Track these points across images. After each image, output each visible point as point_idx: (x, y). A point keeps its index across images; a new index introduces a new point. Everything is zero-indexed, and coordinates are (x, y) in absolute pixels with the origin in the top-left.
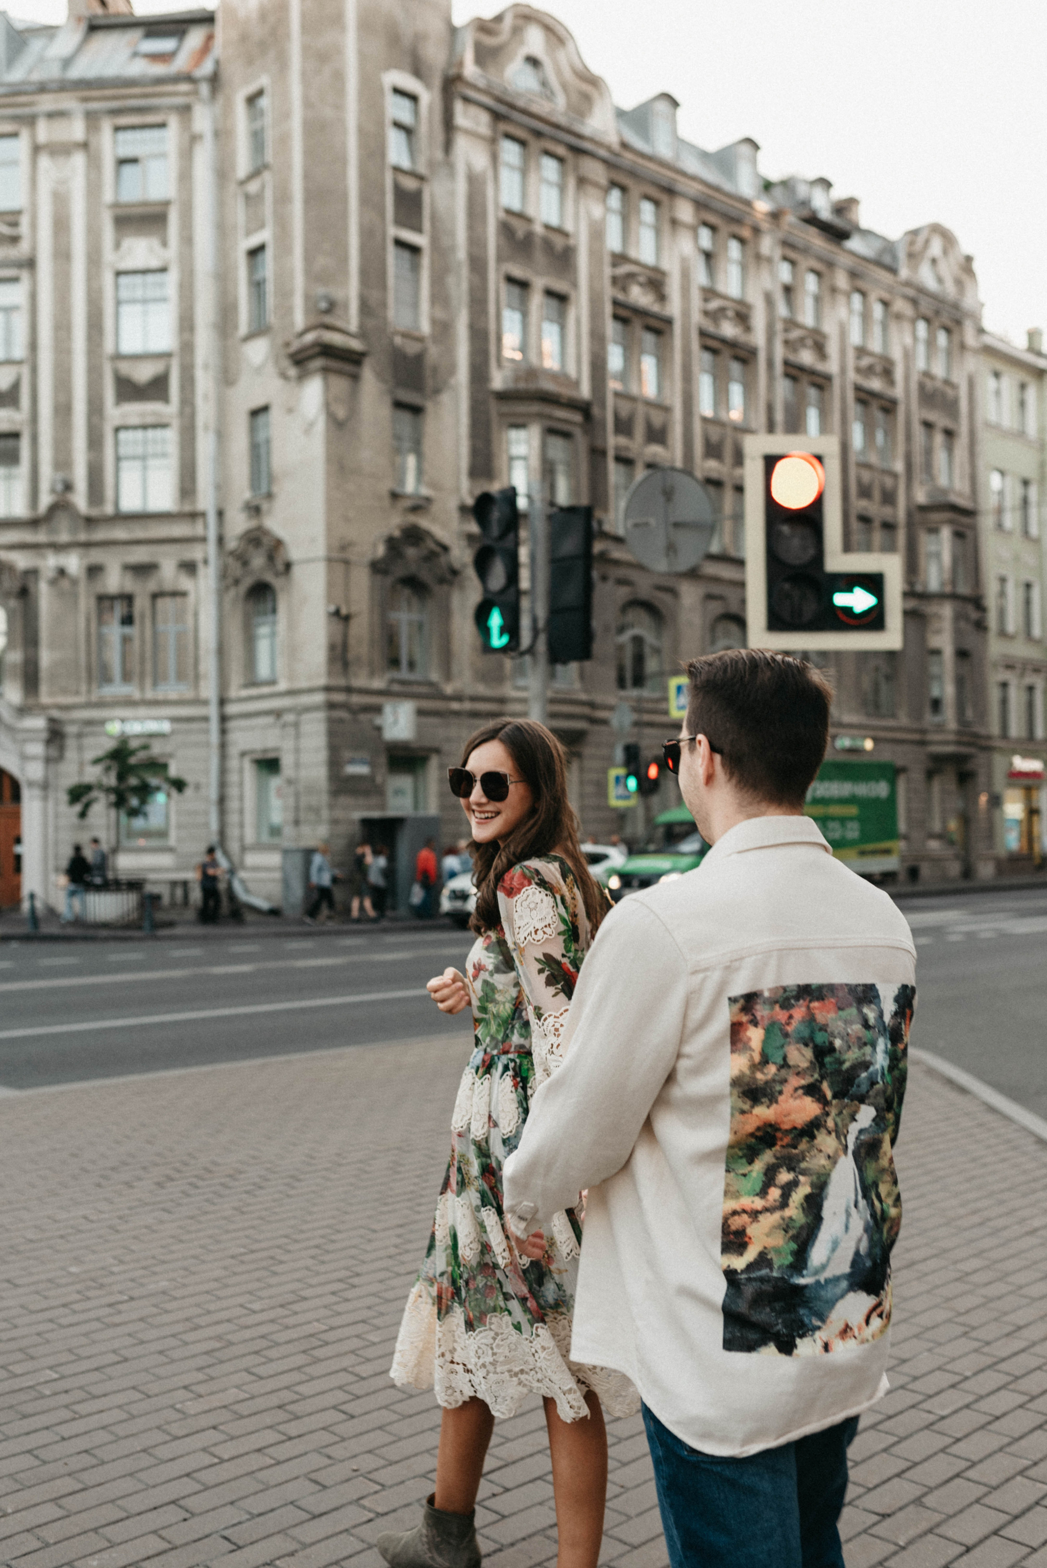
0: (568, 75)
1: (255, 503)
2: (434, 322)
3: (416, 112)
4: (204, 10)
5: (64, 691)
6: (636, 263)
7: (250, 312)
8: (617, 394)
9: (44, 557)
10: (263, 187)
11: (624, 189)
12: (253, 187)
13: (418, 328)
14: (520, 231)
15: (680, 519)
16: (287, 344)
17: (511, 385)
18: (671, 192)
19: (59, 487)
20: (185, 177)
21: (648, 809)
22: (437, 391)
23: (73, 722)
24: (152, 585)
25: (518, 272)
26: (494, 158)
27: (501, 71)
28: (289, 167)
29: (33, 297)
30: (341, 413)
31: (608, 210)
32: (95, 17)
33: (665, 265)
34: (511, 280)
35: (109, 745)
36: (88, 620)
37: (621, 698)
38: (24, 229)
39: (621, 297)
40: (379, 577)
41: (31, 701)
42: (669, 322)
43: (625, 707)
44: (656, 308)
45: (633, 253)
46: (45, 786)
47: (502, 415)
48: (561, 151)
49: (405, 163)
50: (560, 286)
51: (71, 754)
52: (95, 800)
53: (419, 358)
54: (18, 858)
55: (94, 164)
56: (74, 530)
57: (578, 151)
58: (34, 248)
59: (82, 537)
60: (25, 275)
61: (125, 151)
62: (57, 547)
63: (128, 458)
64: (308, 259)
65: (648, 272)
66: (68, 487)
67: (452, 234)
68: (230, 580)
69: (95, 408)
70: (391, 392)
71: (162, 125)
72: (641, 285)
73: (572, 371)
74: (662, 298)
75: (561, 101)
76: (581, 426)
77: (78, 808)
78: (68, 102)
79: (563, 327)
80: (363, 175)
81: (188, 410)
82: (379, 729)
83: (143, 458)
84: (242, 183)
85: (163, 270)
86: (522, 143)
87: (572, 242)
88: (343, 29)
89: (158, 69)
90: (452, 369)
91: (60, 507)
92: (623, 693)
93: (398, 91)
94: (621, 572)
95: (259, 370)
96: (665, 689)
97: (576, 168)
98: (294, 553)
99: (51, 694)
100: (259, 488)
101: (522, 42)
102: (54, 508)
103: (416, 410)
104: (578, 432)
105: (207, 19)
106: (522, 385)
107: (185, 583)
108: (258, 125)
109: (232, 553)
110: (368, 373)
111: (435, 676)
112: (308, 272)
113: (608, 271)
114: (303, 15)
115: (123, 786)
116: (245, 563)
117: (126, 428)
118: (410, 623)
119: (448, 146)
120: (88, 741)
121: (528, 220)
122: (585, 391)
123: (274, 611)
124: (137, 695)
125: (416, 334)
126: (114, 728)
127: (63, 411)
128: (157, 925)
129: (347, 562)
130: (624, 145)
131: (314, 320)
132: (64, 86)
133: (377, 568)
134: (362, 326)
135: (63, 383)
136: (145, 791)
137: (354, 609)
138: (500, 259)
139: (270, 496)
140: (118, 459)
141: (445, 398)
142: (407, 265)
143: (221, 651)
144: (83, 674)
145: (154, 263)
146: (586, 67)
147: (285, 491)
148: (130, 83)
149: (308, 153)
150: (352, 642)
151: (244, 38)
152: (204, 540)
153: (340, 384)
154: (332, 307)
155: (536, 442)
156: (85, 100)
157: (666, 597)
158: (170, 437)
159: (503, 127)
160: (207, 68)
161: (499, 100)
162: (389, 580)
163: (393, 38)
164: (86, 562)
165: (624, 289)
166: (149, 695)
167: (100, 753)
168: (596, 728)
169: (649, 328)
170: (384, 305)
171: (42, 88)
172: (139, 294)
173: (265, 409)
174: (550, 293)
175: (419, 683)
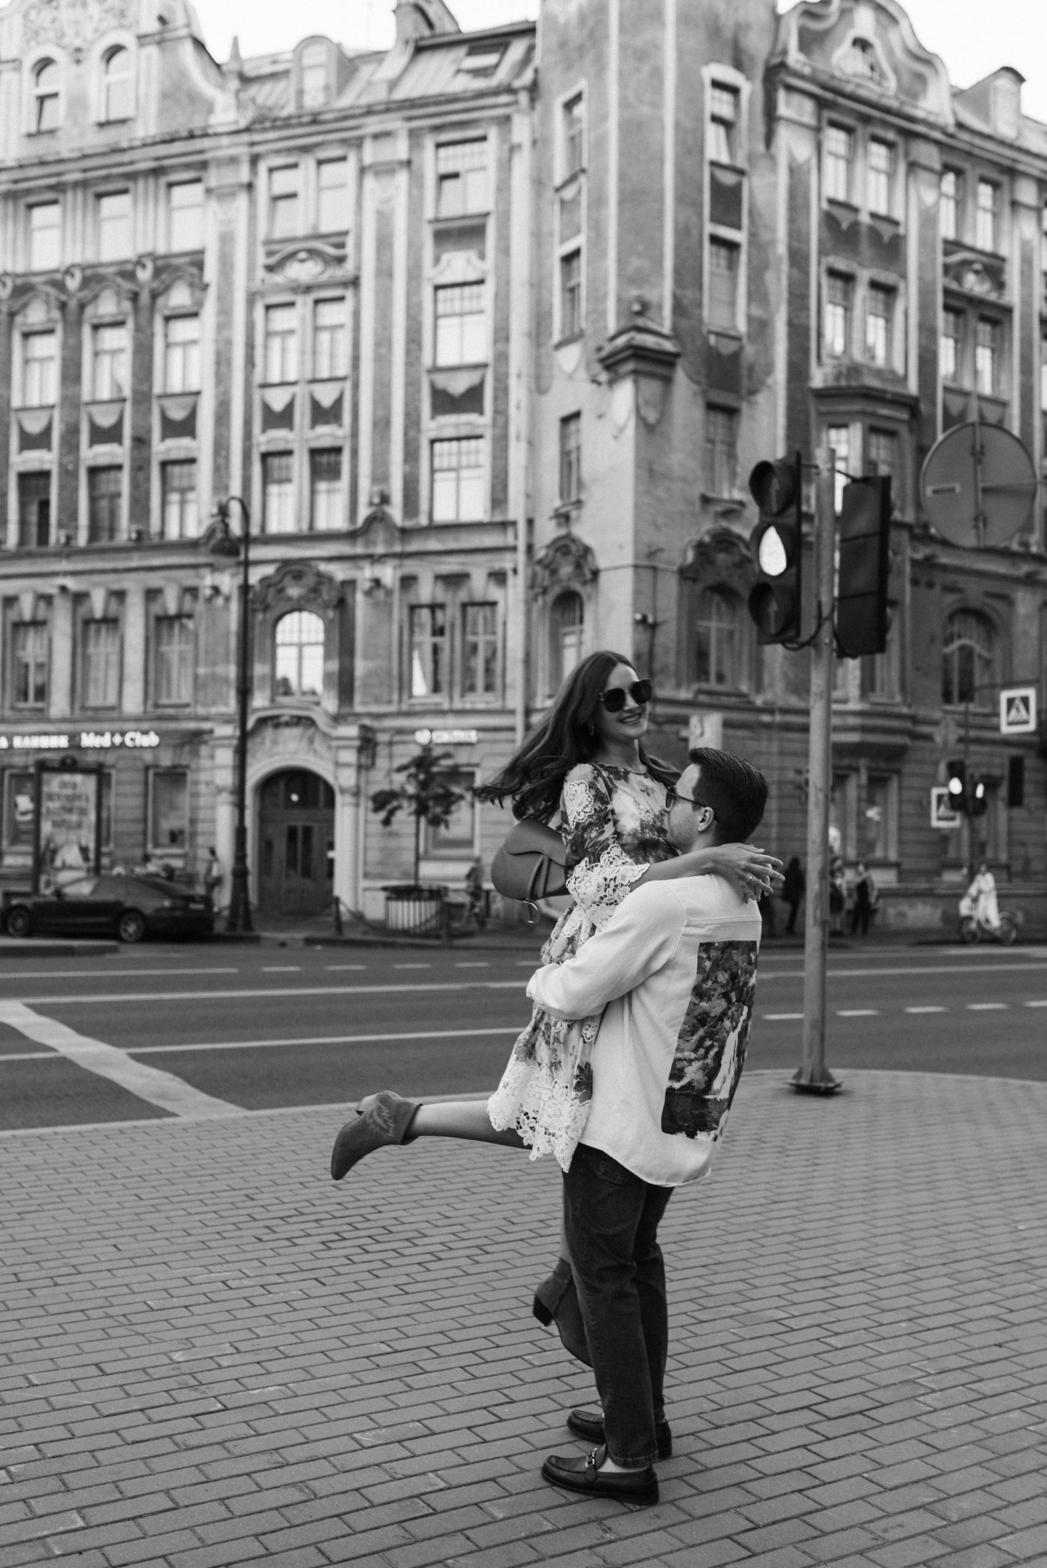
0: (900, 54)
1: (563, 510)
2: (750, 319)
3: (737, 106)
4: (527, 22)
5: (377, 700)
6: (972, 249)
7: (564, 316)
8: (946, 389)
9: (361, 568)
10: (579, 192)
11: (959, 173)
12: (569, 193)
13: (734, 327)
14: (845, 219)
15: (988, 484)
16: (599, 349)
17: (831, 383)
18: (1012, 173)
19: (376, 500)
20: (503, 188)
21: (973, 831)
22: (753, 392)
23: (384, 730)
24: (463, 596)
25: (841, 264)
26: (819, 147)
27: (828, 58)
28: (606, 170)
29: (357, 315)
30: (652, 416)
31: (941, 195)
32: (422, 38)
33: (1004, 251)
34: (833, 273)
35: (416, 752)
36: (401, 629)
37: (946, 712)
38: (350, 250)
39: (954, 286)
40: (689, 583)
41: (346, 710)
42: (1008, 311)
43: (950, 721)
44: (993, 297)
45: (968, 240)
46: (357, 794)
47: (820, 414)
48: (891, 136)
49: (725, 159)
50: (887, 277)
51: (382, 763)
52: (399, 807)
53: (736, 357)
54: (331, 862)
55: (417, 181)
56: (389, 542)
57: (910, 135)
58: (358, 268)
59: (398, 549)
60: (349, 293)
61: (445, 168)
62: (373, 559)
63: (442, 470)
64: (621, 262)
65: (984, 259)
66: (385, 499)
67: (773, 229)
68: (538, 590)
69: (412, 422)
70: (704, 393)
71: (483, 139)
72: (976, 272)
73: (899, 367)
74: (1000, 286)
75: (892, 83)
76: (908, 423)
77: (382, 815)
78: (394, 122)
79: (889, 320)
80: (680, 172)
81: (500, 421)
82: (685, 740)
83: (457, 469)
84: (558, 190)
85: (481, 282)
86: (849, 130)
87: (901, 230)
88: (662, 25)
89: (480, 84)
90: (769, 369)
91: (378, 519)
92: (948, 707)
93: (717, 85)
94: (950, 578)
95: (570, 377)
96: (996, 703)
97: (907, 154)
98: (602, 561)
99: (364, 703)
100: (569, 496)
101: (851, 25)
102: (371, 520)
103: (731, 412)
104: (904, 430)
105: (528, 31)
106: (843, 383)
107: (495, 593)
108: (575, 130)
109: (540, 562)
110: (680, 376)
111: (744, 688)
112: (620, 275)
113: (940, 259)
114: (621, 14)
115: (424, 794)
116: (554, 572)
117: (441, 440)
118: (719, 630)
119: (769, 138)
120: (397, 749)
121: (855, 210)
122: (913, 387)
123: (581, 621)
124: (446, 706)
125: (732, 333)
126: (423, 737)
127: (382, 425)
128: (454, 935)
129: (655, 569)
130: (960, 125)
131: (625, 323)
132: (389, 108)
133: (685, 574)
134: (674, 328)
135: (382, 398)
136: (448, 800)
137: (661, 617)
138: (822, 252)
139: (579, 503)
140: (433, 471)
141: (761, 398)
142: (723, 263)
143: (528, 661)
144: (396, 683)
145: (472, 276)
146: (920, 46)
147: (594, 498)
148: (453, 99)
149: (624, 154)
150: (658, 650)
151: (563, 44)
152: (514, 549)
153: (652, 387)
154: (645, 308)
155: (858, 442)
156: (410, 119)
157: (998, 605)
158: (484, 446)
159: (827, 114)
160: (527, 77)
161: (824, 87)
162: (699, 587)
163: (714, 30)
164: (399, 573)
165: (958, 279)
166: (458, 705)
167: (405, 761)
168: (920, 743)
169: (984, 319)
170: (700, 305)
171: (369, 111)
172: (457, 308)
173: (577, 415)
174: (875, 285)
175: (728, 694)
